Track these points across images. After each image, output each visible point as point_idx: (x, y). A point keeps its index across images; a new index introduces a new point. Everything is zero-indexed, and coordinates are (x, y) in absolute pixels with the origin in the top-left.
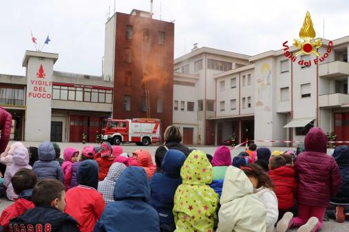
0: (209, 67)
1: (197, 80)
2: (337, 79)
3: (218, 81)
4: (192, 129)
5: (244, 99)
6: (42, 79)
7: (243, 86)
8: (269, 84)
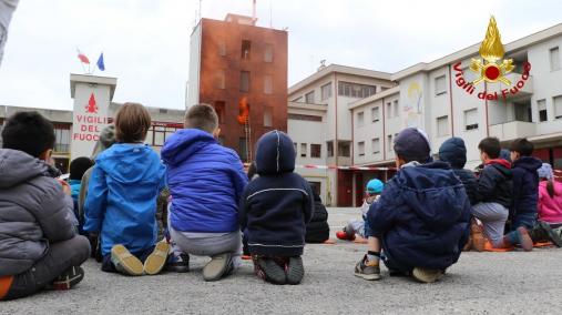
0: (341, 93)
1: (325, 111)
2: (515, 100)
3: (355, 113)
4: (319, 183)
5: (390, 136)
6: (93, 115)
7: (389, 117)
8: (419, 113)
